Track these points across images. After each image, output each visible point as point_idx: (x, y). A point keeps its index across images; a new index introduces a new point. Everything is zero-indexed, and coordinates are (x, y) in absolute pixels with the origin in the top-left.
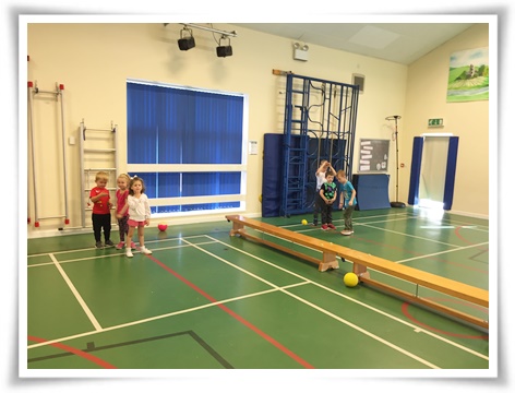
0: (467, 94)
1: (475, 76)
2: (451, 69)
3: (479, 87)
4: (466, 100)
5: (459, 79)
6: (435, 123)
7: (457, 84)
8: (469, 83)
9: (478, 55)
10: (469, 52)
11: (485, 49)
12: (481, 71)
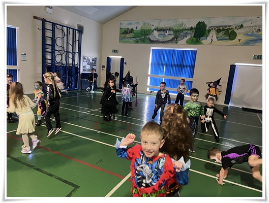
0: (127, 40)
1: (129, 33)
2: (120, 28)
3: (131, 38)
4: (126, 42)
5: (123, 33)
6: (115, 51)
7: (123, 35)
8: (127, 36)
9: (130, 24)
10: (127, 22)
11: (133, 22)
12: (132, 31)
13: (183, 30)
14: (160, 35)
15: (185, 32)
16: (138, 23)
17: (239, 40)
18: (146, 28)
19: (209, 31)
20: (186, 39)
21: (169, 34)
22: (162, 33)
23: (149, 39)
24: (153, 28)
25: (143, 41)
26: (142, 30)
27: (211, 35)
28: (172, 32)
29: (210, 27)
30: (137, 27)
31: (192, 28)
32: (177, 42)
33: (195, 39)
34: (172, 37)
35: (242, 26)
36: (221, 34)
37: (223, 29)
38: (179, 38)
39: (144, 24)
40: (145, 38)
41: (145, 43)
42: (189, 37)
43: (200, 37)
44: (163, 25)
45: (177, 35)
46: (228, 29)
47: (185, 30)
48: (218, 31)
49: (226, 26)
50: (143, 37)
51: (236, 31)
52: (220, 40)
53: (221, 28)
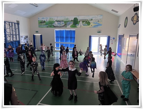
2: (38, 21)
3: (44, 25)
4: (42, 27)
6: (37, 32)
7: (40, 24)
8: (42, 24)
9: (43, 18)
10: (41, 18)
11: (44, 17)
12: (44, 22)
13: (68, 21)
14: (58, 24)
15: (69, 22)
16: (47, 18)
17: (92, 25)
18: (51, 20)
19: (79, 22)
20: (70, 25)
21: (62, 23)
22: (59, 22)
23: (54, 26)
24: (55, 20)
25: (51, 27)
26: (49, 21)
27: (80, 23)
28: (63, 22)
29: (80, 20)
30: (47, 20)
31: (72, 20)
32: (66, 27)
33: (74, 25)
34: (64, 24)
35: (92, 20)
36: (84, 23)
37: (85, 21)
38: (67, 25)
39: (50, 19)
40: (51, 25)
41: (52, 27)
42: (71, 24)
43: (76, 24)
44: (59, 19)
45: (66, 23)
46: (87, 21)
47: (69, 21)
48: (83, 22)
49: (86, 20)
50: (50, 25)
51: (90, 21)
52: (84, 25)
53: (84, 20)
